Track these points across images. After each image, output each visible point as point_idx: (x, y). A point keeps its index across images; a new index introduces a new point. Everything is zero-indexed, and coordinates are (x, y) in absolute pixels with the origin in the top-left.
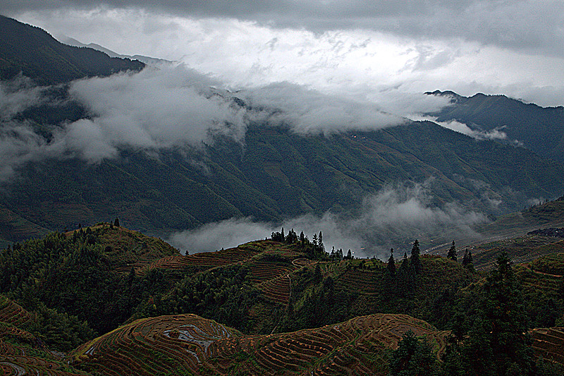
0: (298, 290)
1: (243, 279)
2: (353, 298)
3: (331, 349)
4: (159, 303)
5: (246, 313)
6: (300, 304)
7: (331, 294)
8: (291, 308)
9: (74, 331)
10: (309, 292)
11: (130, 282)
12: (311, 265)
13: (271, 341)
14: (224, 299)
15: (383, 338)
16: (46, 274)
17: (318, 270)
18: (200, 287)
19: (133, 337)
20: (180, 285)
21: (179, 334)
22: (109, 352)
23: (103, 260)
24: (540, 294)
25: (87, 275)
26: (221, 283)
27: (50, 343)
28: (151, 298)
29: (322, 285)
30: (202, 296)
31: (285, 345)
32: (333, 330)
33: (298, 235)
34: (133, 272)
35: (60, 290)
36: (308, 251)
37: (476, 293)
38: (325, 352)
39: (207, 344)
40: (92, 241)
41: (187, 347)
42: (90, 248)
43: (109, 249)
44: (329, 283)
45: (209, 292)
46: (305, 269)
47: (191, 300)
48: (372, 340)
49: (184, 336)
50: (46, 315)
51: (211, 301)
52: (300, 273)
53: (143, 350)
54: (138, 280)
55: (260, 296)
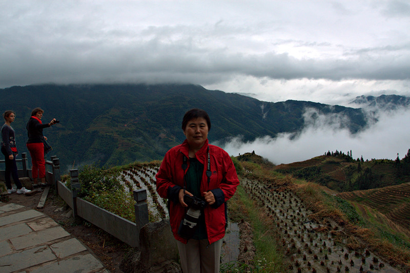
2: (382, 177)
12: (347, 165)
32: (408, 185)
36: (346, 159)
46: (351, 166)
52: (348, 168)
55: (331, 178)
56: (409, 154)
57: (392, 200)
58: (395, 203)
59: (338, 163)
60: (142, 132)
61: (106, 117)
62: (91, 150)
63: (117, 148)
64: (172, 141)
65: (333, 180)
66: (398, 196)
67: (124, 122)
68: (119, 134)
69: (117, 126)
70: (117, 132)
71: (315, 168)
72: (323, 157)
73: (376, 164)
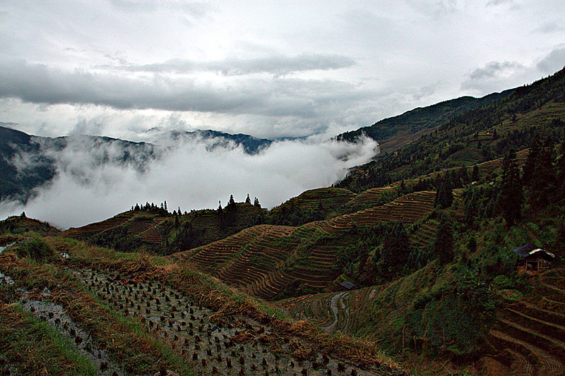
0: (166, 233)
1: (126, 234)
3: (239, 248)
8: (168, 242)
31: (210, 251)
32: (235, 238)
33: (151, 205)
36: (160, 213)
38: (237, 250)
46: (166, 222)
48: (269, 235)
52: (163, 224)
55: (143, 240)
56: (232, 200)
57: (218, 258)
58: (222, 262)
59: (150, 220)
65: (145, 243)
66: (224, 252)
71: (120, 229)
72: (131, 213)
73: (196, 216)
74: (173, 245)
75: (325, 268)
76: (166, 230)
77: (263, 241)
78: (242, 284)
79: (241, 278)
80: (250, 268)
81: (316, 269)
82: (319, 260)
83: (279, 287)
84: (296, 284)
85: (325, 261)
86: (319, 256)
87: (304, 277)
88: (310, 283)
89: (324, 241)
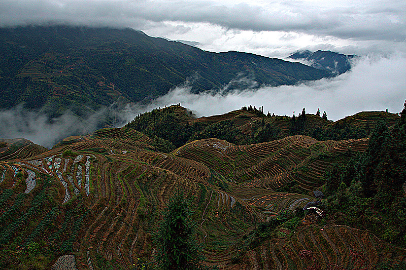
0: (255, 129)
1: (232, 125)
2: (279, 132)
3: (278, 149)
4: (199, 135)
5: (234, 138)
6: (256, 134)
7: (269, 130)
8: (253, 136)
9: (168, 146)
10: (260, 129)
11: (187, 128)
12: (260, 119)
13: (252, 147)
14: (225, 133)
15: (301, 144)
16: (154, 125)
17: (263, 121)
18: (215, 129)
19: (195, 147)
20: (207, 128)
21: (213, 145)
22: (186, 152)
23: (176, 119)
24: (358, 128)
25: (170, 125)
26: (223, 127)
27: (160, 150)
28: (196, 133)
29: (265, 127)
30: (216, 132)
31: (259, 148)
32: (278, 142)
33: (253, 107)
34: (188, 123)
35: (160, 131)
36: (257, 114)
37: (331, 128)
38: (275, 151)
39: (225, 149)
40: (171, 112)
41: (217, 150)
42: (171, 114)
43: (178, 115)
44: (269, 126)
45: (218, 130)
46: (257, 121)
47: (211, 134)
48: (296, 145)
49: (215, 146)
50: (157, 140)
51: (220, 134)
52: (256, 122)
53: (199, 152)
54: (190, 126)
55: (240, 131)
56: (304, 112)
58: (263, 157)
59: (249, 118)
60: (79, 79)
61: (39, 63)
62: (23, 97)
63: (52, 95)
64: (110, 89)
65: (241, 133)
67: (60, 68)
68: (53, 81)
69: (52, 72)
70: (51, 78)
71: (229, 121)
72: (239, 111)
73: (276, 120)
74: (256, 138)
75: (316, 177)
76: (255, 127)
77: (290, 148)
78: (267, 175)
79: (268, 171)
80: (276, 166)
81: (310, 176)
82: (314, 170)
83: (283, 183)
84: (293, 184)
85: (319, 172)
86: (316, 168)
87: (300, 180)
88: (302, 185)
89: (324, 157)
